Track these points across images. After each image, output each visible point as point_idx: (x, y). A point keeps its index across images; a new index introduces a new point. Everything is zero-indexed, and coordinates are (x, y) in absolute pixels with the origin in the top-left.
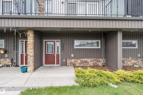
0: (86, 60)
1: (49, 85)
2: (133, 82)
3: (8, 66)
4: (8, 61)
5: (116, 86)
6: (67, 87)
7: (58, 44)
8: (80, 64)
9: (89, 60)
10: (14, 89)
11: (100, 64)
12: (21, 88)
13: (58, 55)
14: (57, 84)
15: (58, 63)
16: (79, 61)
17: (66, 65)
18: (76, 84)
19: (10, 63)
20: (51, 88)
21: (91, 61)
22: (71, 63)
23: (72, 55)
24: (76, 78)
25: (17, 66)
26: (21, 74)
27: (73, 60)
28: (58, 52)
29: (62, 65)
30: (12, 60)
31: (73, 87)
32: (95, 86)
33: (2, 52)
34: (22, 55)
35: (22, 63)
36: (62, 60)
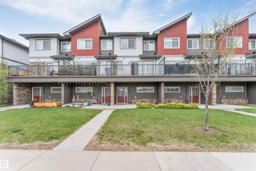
0: (144, 100)
3: (95, 103)
4: (95, 101)
7: (126, 90)
9: (146, 100)
10: (110, 109)
12: (113, 109)
13: (126, 97)
15: (126, 102)
17: (132, 103)
19: (97, 102)
21: (148, 101)
23: (135, 97)
25: (101, 104)
26: (109, 106)
27: (136, 100)
28: (126, 95)
29: (129, 103)
30: (97, 100)
33: (92, 95)
34: (103, 97)
35: (103, 102)
36: (129, 100)
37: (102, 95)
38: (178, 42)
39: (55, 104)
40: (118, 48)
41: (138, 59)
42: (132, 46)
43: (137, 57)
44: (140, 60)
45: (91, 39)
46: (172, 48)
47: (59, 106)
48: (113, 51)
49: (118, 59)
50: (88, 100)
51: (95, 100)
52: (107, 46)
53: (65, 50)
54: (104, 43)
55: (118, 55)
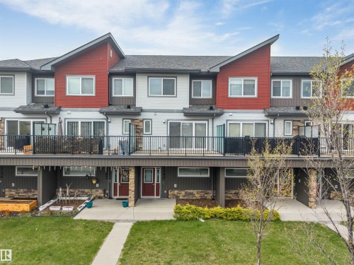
0: (191, 191)
1: (153, 219)
2: (220, 218)
3: (100, 198)
5: (203, 221)
6: (167, 220)
8: (184, 196)
9: (195, 192)
10: (127, 221)
11: (209, 197)
12: (132, 221)
13: (158, 185)
14: (159, 218)
15: (158, 195)
16: (183, 193)
17: (168, 197)
18: (174, 219)
19: (103, 195)
20: (155, 221)
21: (198, 193)
22: (174, 195)
23: (175, 186)
24: (174, 214)
25: (110, 198)
26: (124, 209)
27: (176, 192)
28: (158, 181)
29: (162, 197)
30: (105, 191)
31: (171, 221)
32: (187, 220)
33: (94, 182)
34: (115, 185)
35: (115, 194)
36: (163, 191)
37: (113, 182)
38: (254, 86)
39: (25, 207)
40: (145, 94)
41: (181, 116)
42: (169, 90)
43: (178, 111)
44: (185, 118)
45: (94, 77)
46: (243, 96)
47: (34, 209)
48: (134, 98)
49: (144, 116)
50: (86, 190)
51: (100, 191)
52: (124, 88)
53: (43, 92)
54: (118, 82)
55: (144, 108)
